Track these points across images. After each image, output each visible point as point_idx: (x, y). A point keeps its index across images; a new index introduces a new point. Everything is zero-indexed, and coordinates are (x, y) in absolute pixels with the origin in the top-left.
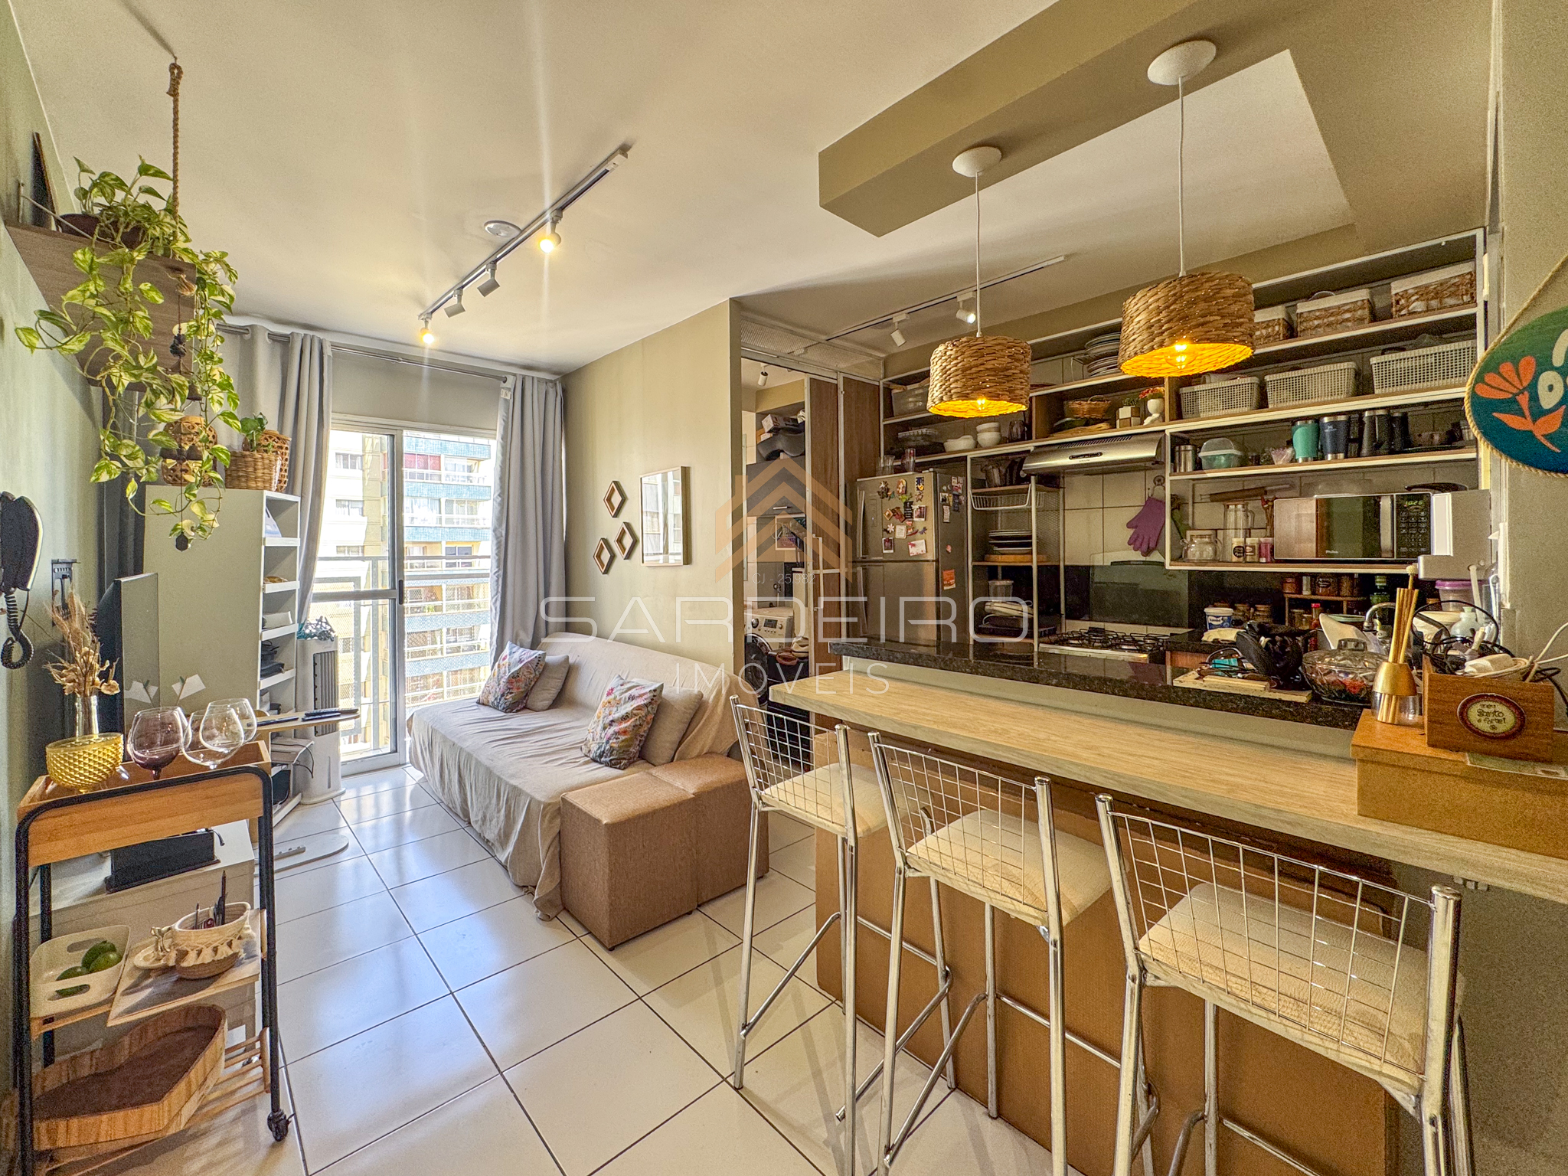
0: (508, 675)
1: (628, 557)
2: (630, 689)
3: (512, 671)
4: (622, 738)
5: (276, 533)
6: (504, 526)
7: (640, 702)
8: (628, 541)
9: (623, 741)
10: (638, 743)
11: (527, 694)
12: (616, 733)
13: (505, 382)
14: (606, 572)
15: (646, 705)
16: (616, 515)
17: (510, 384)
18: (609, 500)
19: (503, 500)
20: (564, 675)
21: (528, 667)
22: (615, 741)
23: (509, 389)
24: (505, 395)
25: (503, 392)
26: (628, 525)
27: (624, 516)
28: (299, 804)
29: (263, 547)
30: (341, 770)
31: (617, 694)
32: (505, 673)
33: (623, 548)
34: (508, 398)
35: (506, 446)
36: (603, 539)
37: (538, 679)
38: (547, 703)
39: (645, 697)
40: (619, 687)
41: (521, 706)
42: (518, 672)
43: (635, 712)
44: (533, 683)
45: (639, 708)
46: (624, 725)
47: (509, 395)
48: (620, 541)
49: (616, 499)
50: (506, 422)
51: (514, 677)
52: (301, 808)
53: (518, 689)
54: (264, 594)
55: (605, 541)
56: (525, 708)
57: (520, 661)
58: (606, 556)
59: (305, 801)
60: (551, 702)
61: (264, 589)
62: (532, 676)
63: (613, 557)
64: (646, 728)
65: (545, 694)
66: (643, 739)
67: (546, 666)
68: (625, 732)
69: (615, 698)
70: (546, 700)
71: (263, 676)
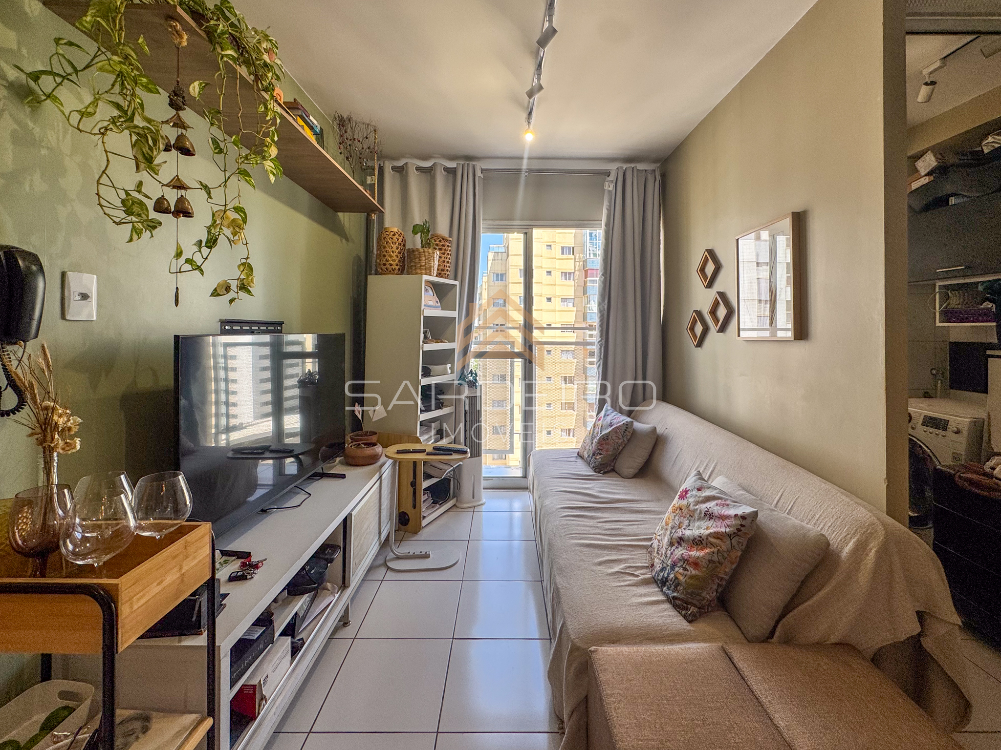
0: (600, 436)
1: (723, 329)
2: (708, 499)
3: (603, 433)
4: (692, 571)
5: (438, 307)
6: (606, 302)
7: (721, 528)
8: (722, 312)
9: (692, 577)
10: (715, 587)
11: (615, 457)
12: (684, 560)
13: (608, 176)
14: (700, 344)
15: (730, 536)
16: (710, 285)
17: (612, 177)
18: (702, 270)
19: (605, 278)
20: (651, 446)
21: (616, 432)
22: (681, 571)
23: (612, 181)
24: (609, 187)
25: (606, 184)
26: (722, 295)
27: (718, 286)
28: (455, 505)
29: (422, 317)
30: (484, 483)
31: (691, 500)
32: (597, 434)
33: (716, 319)
34: (611, 189)
35: (609, 231)
36: (696, 311)
37: (625, 445)
38: (632, 471)
39: (728, 522)
40: (695, 492)
41: (609, 468)
42: (608, 435)
43: (712, 540)
44: (621, 448)
45: (717, 535)
46: (695, 553)
47: (612, 186)
48: (713, 312)
49: (710, 268)
50: (609, 210)
51: (604, 440)
52: (454, 509)
53: (607, 451)
54: (423, 351)
55: (699, 313)
56: (613, 470)
57: (611, 425)
58: (699, 329)
59: (457, 504)
60: (636, 471)
61: (423, 348)
62: (620, 441)
63: (706, 330)
64: (729, 568)
65: (631, 461)
66: (724, 583)
67: (634, 433)
68: (696, 564)
69: (688, 506)
70: (631, 468)
71: (422, 411)
